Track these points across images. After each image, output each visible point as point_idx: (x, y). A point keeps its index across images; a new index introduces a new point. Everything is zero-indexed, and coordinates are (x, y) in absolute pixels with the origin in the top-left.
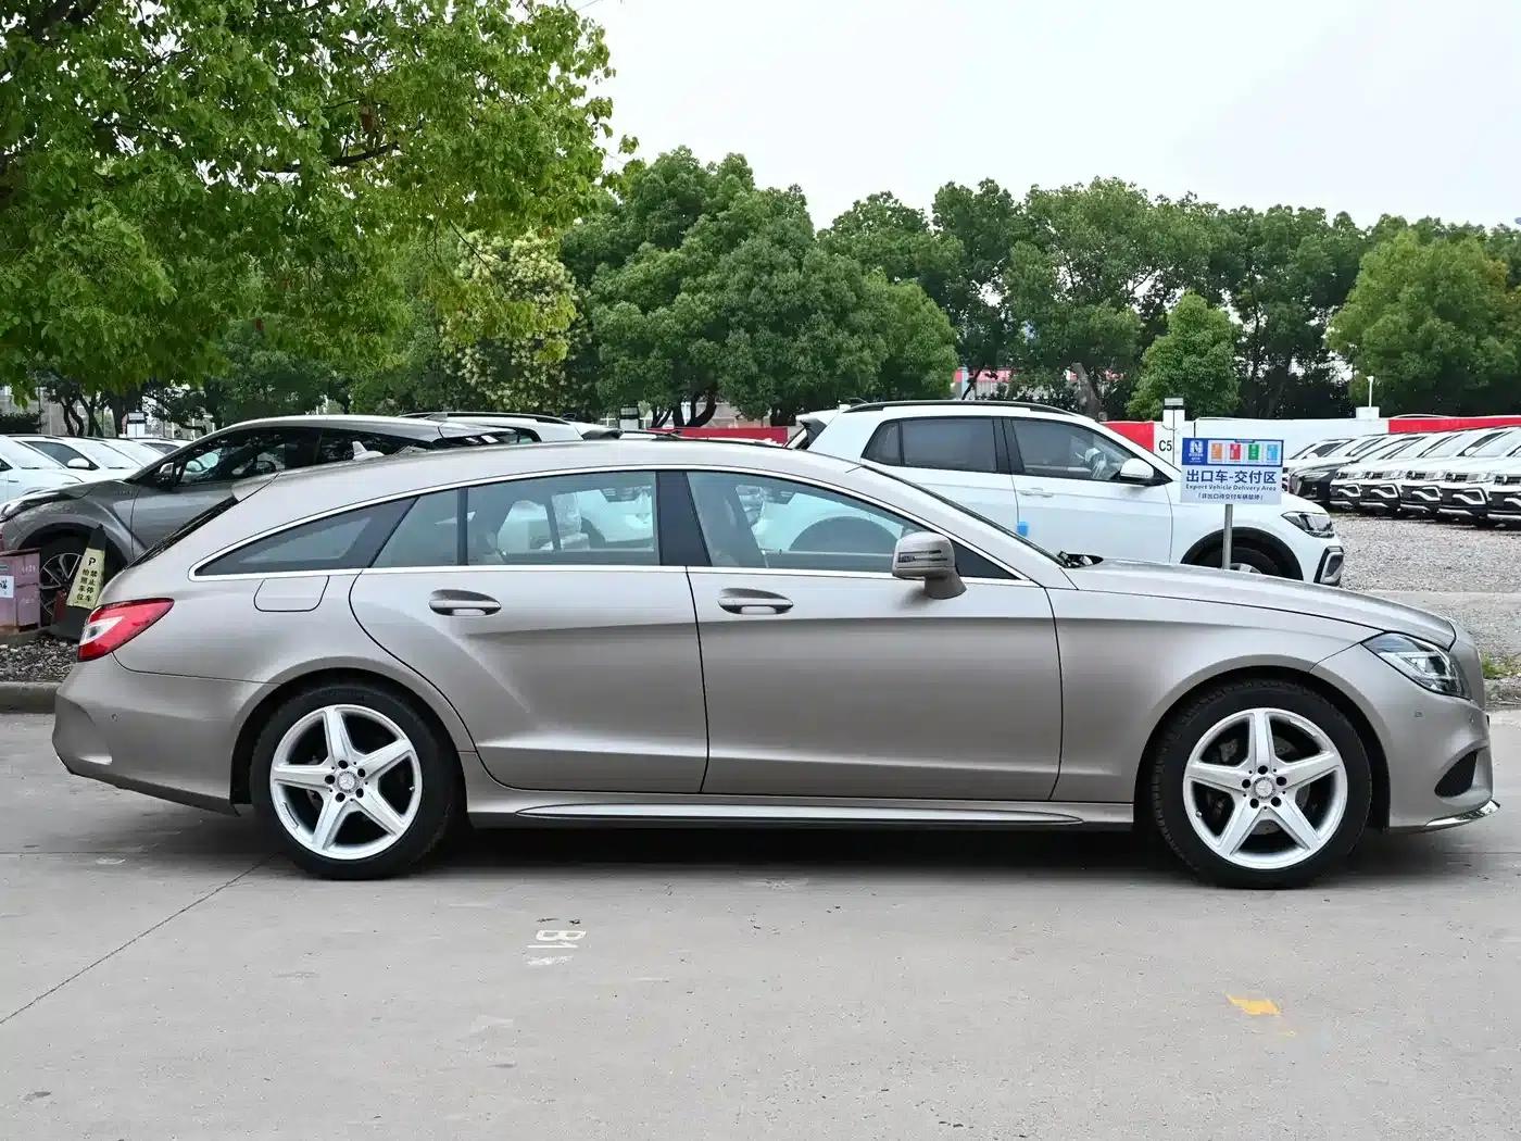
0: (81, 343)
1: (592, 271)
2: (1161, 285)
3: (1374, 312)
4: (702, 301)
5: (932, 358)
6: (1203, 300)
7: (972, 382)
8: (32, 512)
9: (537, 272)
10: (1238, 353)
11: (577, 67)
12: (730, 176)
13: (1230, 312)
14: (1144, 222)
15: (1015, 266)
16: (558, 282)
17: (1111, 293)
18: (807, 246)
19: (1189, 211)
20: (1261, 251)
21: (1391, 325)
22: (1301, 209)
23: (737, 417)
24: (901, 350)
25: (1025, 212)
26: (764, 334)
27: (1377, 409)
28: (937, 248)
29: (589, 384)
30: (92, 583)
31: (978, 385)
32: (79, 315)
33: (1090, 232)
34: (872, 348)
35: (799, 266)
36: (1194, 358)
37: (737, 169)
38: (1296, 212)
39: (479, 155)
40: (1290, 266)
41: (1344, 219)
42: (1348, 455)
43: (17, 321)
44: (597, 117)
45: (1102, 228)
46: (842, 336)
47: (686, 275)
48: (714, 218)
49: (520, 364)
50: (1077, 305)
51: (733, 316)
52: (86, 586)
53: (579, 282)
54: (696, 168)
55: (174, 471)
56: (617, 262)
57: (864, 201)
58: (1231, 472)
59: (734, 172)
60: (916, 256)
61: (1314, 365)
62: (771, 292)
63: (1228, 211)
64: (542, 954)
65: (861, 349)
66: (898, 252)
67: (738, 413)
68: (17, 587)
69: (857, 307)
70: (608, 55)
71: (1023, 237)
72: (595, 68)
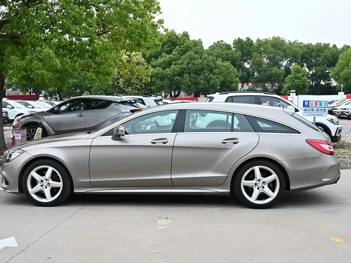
0: (40, 79)
1: (150, 60)
2: (289, 62)
3: (342, 69)
4: (177, 67)
5: (233, 81)
6: (300, 66)
7: (242, 86)
8: (24, 119)
9: (137, 60)
10: (308, 79)
11: (153, 11)
12: (184, 37)
13: (306, 69)
14: (285, 47)
15: (253, 58)
16: (142, 63)
17: (277, 64)
18: (203, 53)
19: (296, 44)
20: (314, 54)
21: (347, 72)
22: (324, 44)
23: (185, 95)
24: (226, 79)
25: (256, 45)
26: (192, 75)
27: (343, 93)
28: (235, 54)
29: (150, 87)
30: (39, 136)
31: (244, 87)
32: (39, 72)
33: (272, 49)
34: (219, 78)
35: (201, 58)
36: (298, 80)
37: (186, 35)
38: (322, 44)
39: (132, 33)
40: (321, 58)
41: (335, 46)
42: (337, 104)
43: (24, 74)
44: (160, 24)
45: (275, 48)
46: (211, 75)
47: (173, 61)
48: (180, 47)
49: (133, 82)
50: (268, 68)
51: (185, 70)
52: (38, 136)
53: (147, 63)
54: (176, 35)
55: (58, 109)
56: (156, 58)
57: (216, 42)
58: (315, 109)
59: (185, 36)
60: (229, 56)
61: (327, 82)
62: (194, 65)
63: (306, 44)
64: (160, 226)
65: (216, 78)
66: (225, 55)
67: (185, 94)
68: (22, 137)
69: (215, 68)
70: (160, 8)
71: (255, 51)
72: (157, 12)
